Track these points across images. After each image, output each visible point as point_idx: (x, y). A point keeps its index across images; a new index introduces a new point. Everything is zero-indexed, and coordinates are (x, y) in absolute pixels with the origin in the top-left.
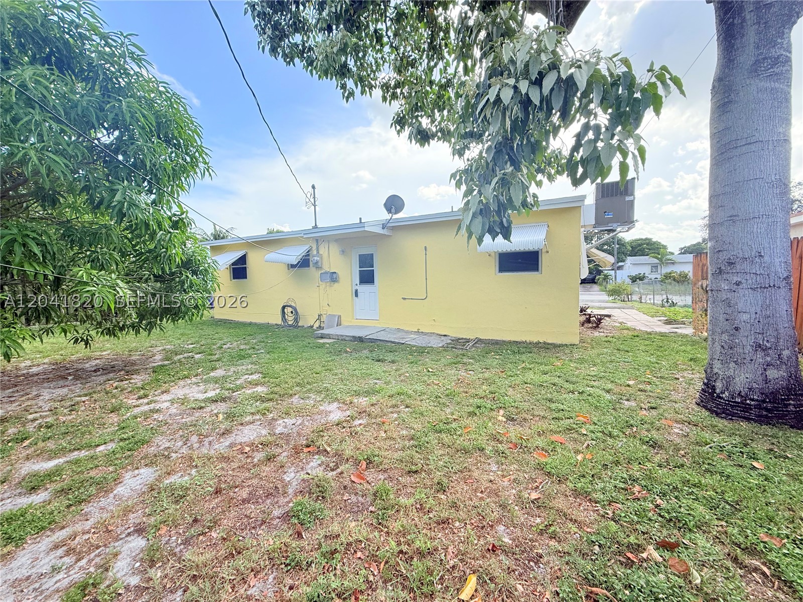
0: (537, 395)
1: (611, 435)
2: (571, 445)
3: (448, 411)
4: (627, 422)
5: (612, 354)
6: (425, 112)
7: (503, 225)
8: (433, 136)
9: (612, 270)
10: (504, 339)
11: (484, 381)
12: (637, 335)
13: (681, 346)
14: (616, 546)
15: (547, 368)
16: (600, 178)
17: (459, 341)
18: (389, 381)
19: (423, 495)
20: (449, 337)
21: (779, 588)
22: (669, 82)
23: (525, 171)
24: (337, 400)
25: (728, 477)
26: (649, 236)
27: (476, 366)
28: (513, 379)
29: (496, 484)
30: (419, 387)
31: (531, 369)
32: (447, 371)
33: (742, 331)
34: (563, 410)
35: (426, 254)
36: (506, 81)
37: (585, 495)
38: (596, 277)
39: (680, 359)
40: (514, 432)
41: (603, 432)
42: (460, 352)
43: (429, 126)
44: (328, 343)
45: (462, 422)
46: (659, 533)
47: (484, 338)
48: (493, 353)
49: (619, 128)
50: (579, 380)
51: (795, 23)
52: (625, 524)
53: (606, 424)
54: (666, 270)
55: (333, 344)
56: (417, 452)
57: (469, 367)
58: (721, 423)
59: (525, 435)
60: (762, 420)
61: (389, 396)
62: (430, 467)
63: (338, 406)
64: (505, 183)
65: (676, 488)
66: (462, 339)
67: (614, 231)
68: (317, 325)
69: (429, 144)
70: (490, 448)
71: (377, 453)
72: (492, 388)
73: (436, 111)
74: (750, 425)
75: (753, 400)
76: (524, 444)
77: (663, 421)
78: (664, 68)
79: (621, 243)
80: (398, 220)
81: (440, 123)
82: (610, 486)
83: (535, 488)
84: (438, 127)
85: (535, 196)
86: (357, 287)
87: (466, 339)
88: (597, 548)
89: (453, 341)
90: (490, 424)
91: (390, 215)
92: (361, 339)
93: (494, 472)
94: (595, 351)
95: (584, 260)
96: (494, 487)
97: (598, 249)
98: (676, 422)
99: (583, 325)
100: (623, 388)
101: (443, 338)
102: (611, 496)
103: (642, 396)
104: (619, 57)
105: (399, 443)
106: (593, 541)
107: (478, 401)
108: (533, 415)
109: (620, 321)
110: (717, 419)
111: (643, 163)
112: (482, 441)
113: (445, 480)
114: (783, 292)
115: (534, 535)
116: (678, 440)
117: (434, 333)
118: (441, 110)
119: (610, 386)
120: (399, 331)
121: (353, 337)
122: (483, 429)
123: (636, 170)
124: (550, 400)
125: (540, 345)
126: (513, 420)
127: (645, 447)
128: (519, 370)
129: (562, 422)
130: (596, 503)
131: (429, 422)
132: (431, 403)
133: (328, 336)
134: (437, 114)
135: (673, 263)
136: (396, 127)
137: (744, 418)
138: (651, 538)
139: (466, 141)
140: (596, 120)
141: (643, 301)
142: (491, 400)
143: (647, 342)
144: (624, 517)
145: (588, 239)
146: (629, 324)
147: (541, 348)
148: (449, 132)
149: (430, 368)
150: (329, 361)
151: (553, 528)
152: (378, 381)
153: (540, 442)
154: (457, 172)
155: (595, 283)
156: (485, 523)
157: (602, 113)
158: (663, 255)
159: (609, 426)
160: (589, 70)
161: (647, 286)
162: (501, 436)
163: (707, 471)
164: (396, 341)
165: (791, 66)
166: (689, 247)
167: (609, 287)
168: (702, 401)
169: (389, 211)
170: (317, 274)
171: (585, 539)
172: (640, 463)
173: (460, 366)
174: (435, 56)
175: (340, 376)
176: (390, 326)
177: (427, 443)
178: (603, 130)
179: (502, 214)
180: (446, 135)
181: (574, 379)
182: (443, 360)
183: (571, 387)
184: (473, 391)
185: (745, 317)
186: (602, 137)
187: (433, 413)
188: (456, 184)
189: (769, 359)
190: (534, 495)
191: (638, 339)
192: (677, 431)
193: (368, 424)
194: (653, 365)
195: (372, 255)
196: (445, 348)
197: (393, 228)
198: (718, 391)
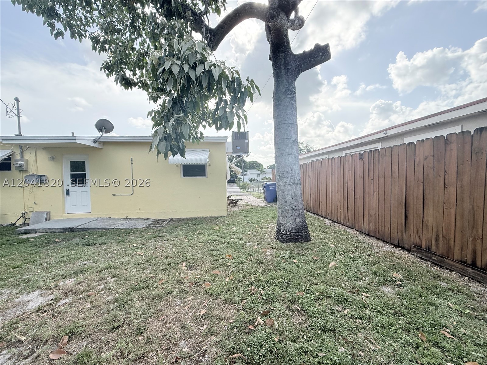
0: (205, 249)
1: (242, 263)
2: (223, 274)
3: (147, 272)
4: (248, 254)
5: (242, 219)
6: (128, 67)
7: (180, 147)
8: (135, 84)
9: (242, 176)
10: (187, 217)
11: (174, 246)
12: (253, 208)
13: (269, 211)
14: (244, 324)
15: (210, 232)
16: (229, 128)
17: (158, 221)
18: (99, 260)
19: (124, 344)
20: (151, 220)
21: (303, 315)
22: (255, 88)
23: (190, 117)
24: (39, 288)
25: (286, 270)
26: (256, 160)
27: (169, 237)
28: (192, 241)
29: (179, 313)
30: (124, 260)
31: (202, 234)
32: (148, 244)
33: (288, 203)
34: (219, 254)
35: (132, 164)
36: (176, 61)
37: (230, 301)
38: (235, 179)
39: (269, 218)
40: (192, 274)
41: (238, 262)
42: (159, 229)
43: (132, 77)
44: (33, 238)
45: (157, 277)
46: (262, 308)
47: (175, 218)
48: (180, 227)
49: (236, 104)
50: (227, 236)
51: (296, 79)
52: (248, 310)
53: (239, 257)
54: (263, 176)
55: (40, 237)
56: (120, 310)
57: (164, 238)
58: (283, 245)
59: (198, 275)
60: (296, 241)
61: (97, 272)
62: (130, 319)
63: (40, 293)
64: (178, 122)
65: (268, 282)
66: (160, 220)
67: (241, 156)
68: (21, 221)
69: (131, 88)
70: (177, 290)
71: (81, 323)
72: (179, 250)
73: (137, 69)
74: (292, 244)
75: (292, 233)
76: (198, 281)
77: (263, 250)
78: (252, 80)
79: (245, 162)
80: (107, 138)
81: (140, 77)
82: (241, 291)
83: (204, 307)
84: (139, 80)
85: (201, 133)
86: (68, 188)
87: (163, 220)
88: (235, 330)
89: (153, 222)
90: (177, 274)
91: (101, 133)
92: (72, 230)
93: (179, 305)
94: (235, 218)
95: (228, 170)
96: (179, 315)
97: (235, 165)
98: (268, 249)
99: (229, 205)
100: (247, 236)
101: (146, 221)
102: (242, 297)
103: (255, 238)
104: (235, 69)
105: (104, 308)
106: (233, 327)
107: (169, 260)
108: (203, 261)
109: (246, 201)
110: (282, 244)
111: (247, 124)
112: (171, 287)
113: (142, 324)
114: (299, 185)
115: (202, 338)
116: (269, 258)
117: (139, 218)
118: (141, 69)
119: (241, 236)
120: (110, 220)
121: (63, 229)
122: (172, 278)
123: (244, 126)
124: (213, 250)
125: (208, 218)
126: (191, 267)
127: (256, 265)
128: (195, 235)
129: (218, 262)
130: (235, 303)
131: (131, 284)
132: (135, 269)
133: (35, 231)
134: (138, 71)
135: (265, 173)
136: (105, 71)
137: (290, 241)
138: (259, 313)
139: (159, 93)
140: (225, 97)
141: (255, 191)
142: (178, 258)
143: (257, 211)
144: (248, 306)
145: (230, 159)
146: (249, 203)
147: (208, 220)
148: (147, 84)
149: (135, 243)
150: (32, 254)
151: (213, 329)
152: (86, 262)
153: (207, 277)
154: (152, 111)
155: (235, 183)
156: (171, 345)
157: (228, 94)
158: (262, 169)
159: (241, 258)
160: (220, 70)
161: (256, 184)
162: (183, 280)
163: (279, 269)
164: (107, 227)
165: (296, 95)
166: (271, 166)
167: (241, 184)
168: (277, 237)
169: (100, 130)
170: (21, 177)
171: (229, 327)
172: (254, 274)
173: (158, 238)
174: (136, 33)
175: (45, 265)
176: (102, 217)
177: (130, 300)
178: (229, 103)
179: (179, 141)
180: (145, 86)
181: (225, 236)
182: (145, 236)
183: (223, 240)
184: (166, 254)
185: (288, 197)
186: (228, 107)
187: (135, 276)
188: (152, 119)
189: (296, 214)
190: (203, 312)
191: (253, 210)
192: (268, 253)
193: (73, 301)
194: (259, 222)
195: (84, 162)
196: (148, 228)
197: (104, 143)
198: (282, 231)
